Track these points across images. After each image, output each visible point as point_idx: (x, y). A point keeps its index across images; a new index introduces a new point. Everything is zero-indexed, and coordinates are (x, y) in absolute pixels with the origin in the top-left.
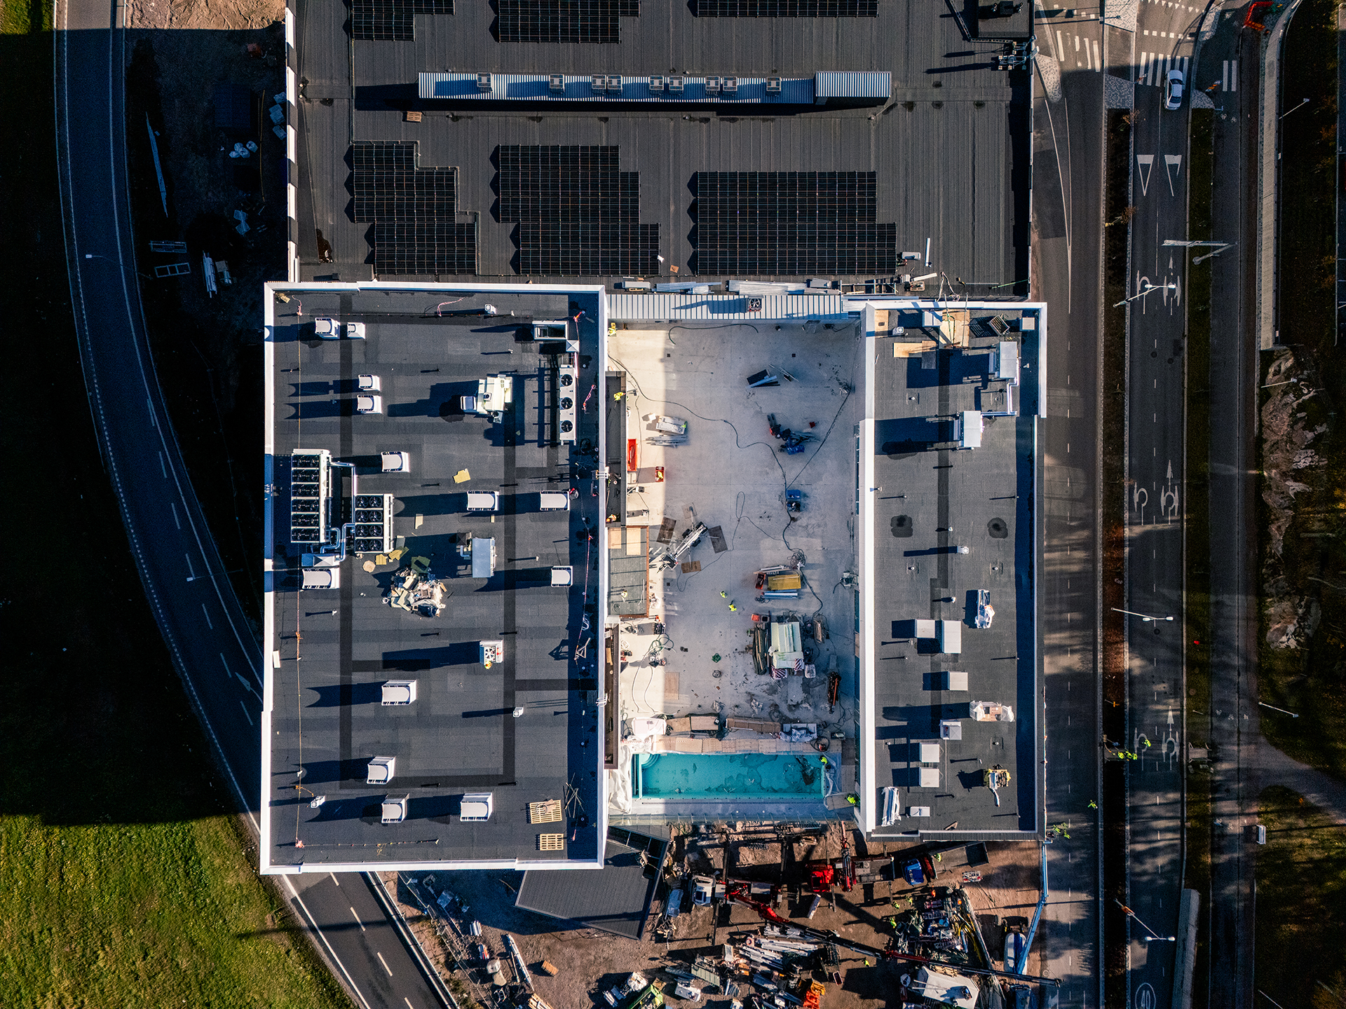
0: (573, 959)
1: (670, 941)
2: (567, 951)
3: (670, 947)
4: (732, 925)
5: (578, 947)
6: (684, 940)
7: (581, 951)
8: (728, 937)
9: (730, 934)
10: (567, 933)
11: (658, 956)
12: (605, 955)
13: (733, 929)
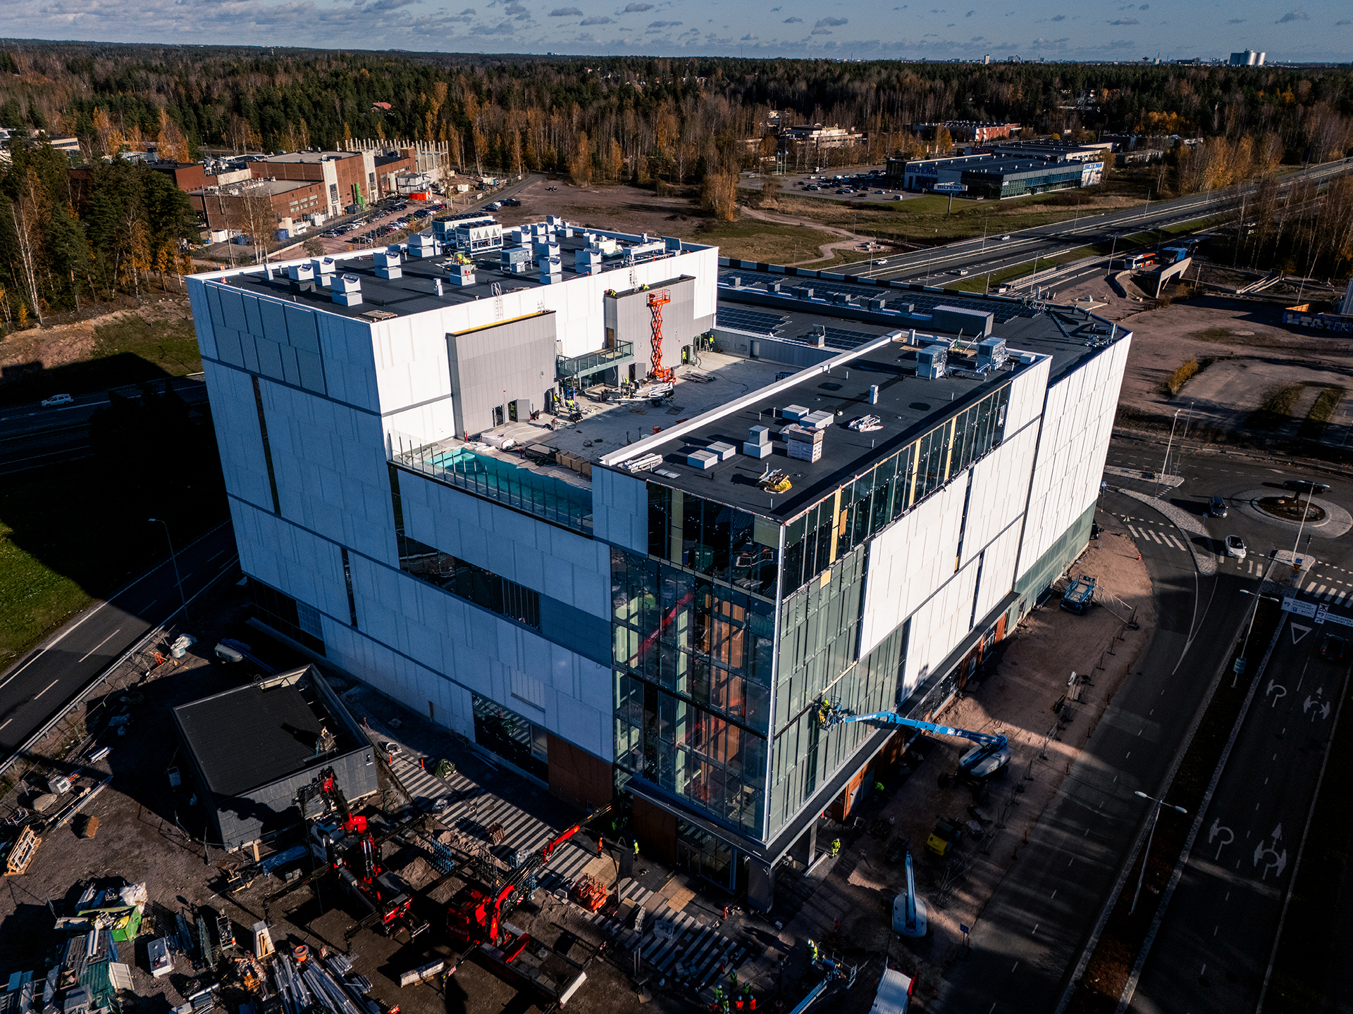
0: (120, 838)
1: (224, 896)
2: (128, 828)
3: (213, 898)
4: (303, 928)
5: (143, 833)
6: (239, 905)
7: (140, 839)
8: (284, 938)
9: (291, 938)
10: (154, 815)
11: (190, 899)
12: (150, 860)
13: (298, 933)
